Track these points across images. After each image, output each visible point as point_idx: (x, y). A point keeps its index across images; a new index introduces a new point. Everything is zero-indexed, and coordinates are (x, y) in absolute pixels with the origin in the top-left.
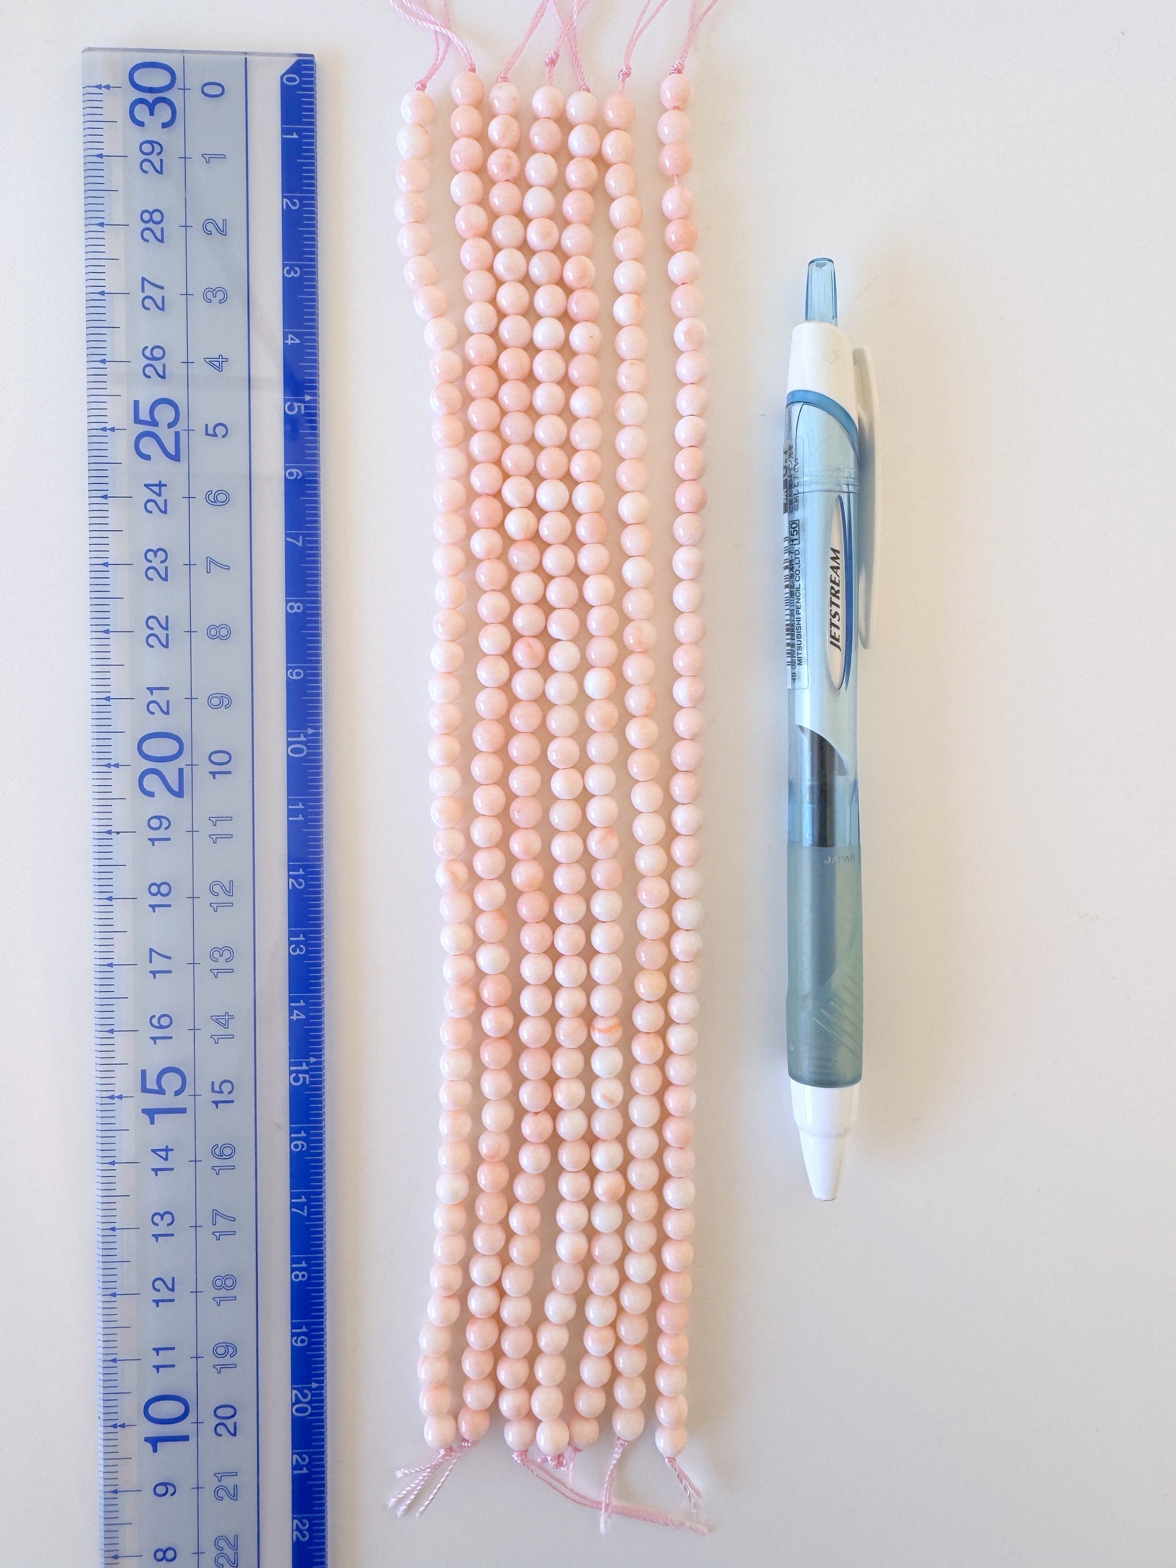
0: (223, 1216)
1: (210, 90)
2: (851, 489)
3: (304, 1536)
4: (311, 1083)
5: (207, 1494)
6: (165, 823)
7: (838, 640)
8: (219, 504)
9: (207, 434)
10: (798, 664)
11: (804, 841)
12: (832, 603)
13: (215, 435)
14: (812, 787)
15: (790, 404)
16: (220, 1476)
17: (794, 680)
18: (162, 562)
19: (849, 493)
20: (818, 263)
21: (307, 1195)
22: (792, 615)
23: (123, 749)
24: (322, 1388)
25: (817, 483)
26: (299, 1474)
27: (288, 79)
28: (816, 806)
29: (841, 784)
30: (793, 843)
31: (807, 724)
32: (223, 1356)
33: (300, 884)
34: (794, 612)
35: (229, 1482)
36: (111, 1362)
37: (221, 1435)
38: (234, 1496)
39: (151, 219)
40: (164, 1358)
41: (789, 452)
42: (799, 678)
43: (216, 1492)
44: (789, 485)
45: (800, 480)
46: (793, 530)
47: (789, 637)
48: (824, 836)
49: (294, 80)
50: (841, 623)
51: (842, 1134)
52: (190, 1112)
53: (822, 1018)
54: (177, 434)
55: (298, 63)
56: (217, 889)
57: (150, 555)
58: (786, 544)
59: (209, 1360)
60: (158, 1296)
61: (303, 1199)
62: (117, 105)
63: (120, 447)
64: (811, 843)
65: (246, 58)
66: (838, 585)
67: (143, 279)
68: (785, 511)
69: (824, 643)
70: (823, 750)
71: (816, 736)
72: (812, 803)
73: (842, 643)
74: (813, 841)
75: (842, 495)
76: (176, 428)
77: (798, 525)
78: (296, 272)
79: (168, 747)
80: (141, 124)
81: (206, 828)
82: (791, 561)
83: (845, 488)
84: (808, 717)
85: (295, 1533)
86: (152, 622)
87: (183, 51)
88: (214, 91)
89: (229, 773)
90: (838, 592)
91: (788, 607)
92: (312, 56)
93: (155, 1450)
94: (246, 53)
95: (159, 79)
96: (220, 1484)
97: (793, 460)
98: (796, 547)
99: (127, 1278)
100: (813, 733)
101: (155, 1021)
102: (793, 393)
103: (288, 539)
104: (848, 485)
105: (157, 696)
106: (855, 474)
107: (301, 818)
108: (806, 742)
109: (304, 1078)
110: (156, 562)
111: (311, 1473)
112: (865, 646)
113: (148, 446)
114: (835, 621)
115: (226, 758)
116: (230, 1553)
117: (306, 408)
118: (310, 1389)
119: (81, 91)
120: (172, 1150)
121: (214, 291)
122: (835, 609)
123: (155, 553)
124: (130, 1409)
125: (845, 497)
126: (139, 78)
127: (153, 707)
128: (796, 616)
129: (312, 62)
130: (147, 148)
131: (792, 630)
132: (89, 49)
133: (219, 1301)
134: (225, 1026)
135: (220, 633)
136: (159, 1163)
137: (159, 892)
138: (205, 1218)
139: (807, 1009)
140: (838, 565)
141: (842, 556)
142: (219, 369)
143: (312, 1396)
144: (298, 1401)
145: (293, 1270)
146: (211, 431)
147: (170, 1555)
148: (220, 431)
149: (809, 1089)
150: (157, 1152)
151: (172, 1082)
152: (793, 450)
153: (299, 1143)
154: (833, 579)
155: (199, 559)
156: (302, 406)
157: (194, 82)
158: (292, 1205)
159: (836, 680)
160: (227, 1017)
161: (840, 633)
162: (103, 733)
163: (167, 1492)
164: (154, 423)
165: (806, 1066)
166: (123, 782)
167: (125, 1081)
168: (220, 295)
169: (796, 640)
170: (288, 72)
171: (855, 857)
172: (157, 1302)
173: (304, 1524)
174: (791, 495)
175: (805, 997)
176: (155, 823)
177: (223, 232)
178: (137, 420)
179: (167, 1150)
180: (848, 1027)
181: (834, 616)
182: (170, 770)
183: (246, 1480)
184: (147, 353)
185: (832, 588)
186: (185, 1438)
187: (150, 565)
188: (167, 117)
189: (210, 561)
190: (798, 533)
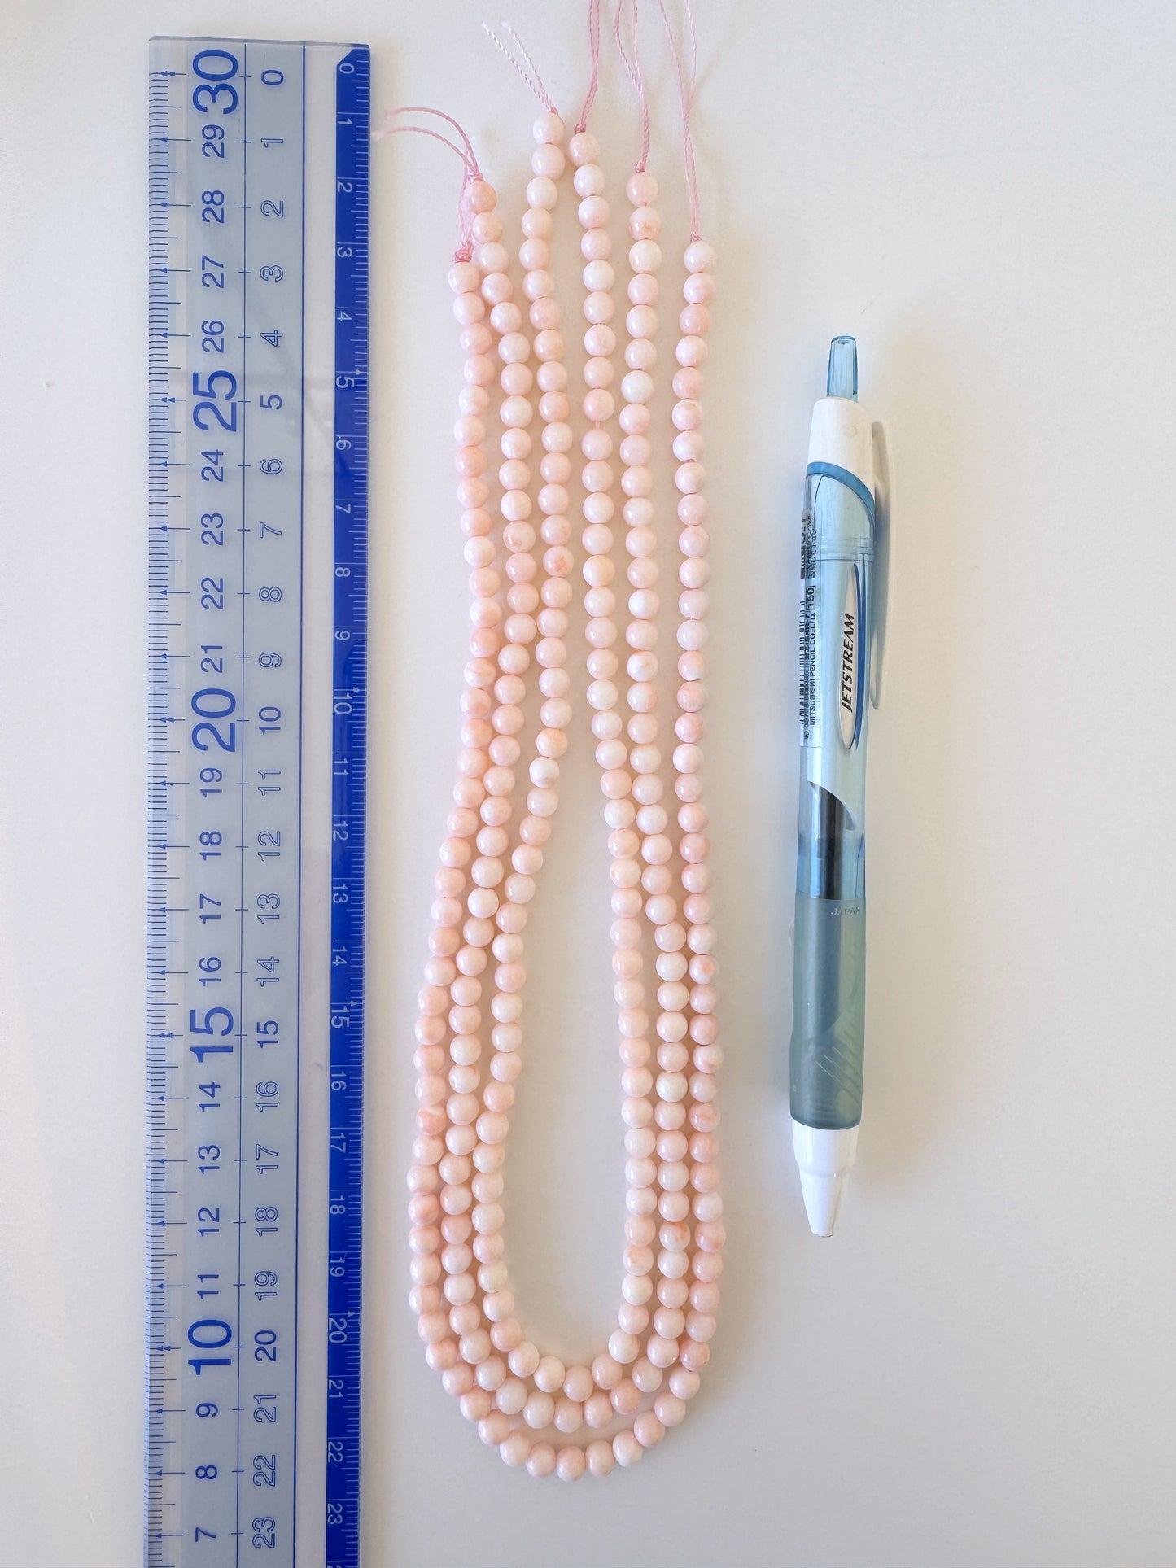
0: (267, 1151)
1: (270, 78)
2: (867, 558)
3: (338, 1458)
4: (351, 1025)
5: (247, 1415)
6: (217, 776)
7: (849, 702)
8: (272, 472)
9: (262, 405)
10: (811, 724)
11: (811, 892)
12: (845, 666)
13: (270, 407)
14: (821, 841)
15: (810, 475)
16: (259, 1398)
17: (806, 738)
18: (217, 527)
19: (864, 561)
20: (841, 340)
21: (346, 1132)
22: (806, 676)
23: (179, 705)
24: (357, 1317)
25: (833, 552)
26: (335, 1398)
27: (344, 69)
28: (824, 860)
29: (848, 837)
30: (801, 893)
31: (818, 781)
32: (264, 1284)
33: (343, 836)
34: (808, 674)
35: (268, 1404)
36: (158, 1287)
37: (261, 1360)
38: (272, 1418)
39: (212, 201)
40: (209, 1284)
41: (808, 520)
42: (812, 737)
43: (256, 1412)
44: (807, 552)
45: (818, 548)
46: (809, 595)
47: (803, 697)
48: (831, 889)
49: (349, 69)
50: (853, 686)
51: (841, 1174)
52: (236, 1050)
53: (824, 1062)
54: (234, 406)
55: (354, 53)
56: (265, 839)
57: (207, 520)
58: (803, 608)
59: (251, 1288)
60: (203, 1226)
61: (342, 1136)
62: (181, 92)
63: (180, 416)
64: (818, 894)
65: (304, 48)
66: (851, 649)
67: (204, 257)
68: (802, 577)
69: (836, 704)
70: (832, 808)
71: (826, 793)
72: (820, 856)
73: (853, 706)
74: (820, 892)
75: (857, 564)
76: (232, 400)
77: (814, 591)
78: (348, 252)
79: (222, 704)
80: (204, 110)
81: (255, 781)
82: (807, 625)
83: (860, 557)
84: (818, 775)
85: (330, 1454)
86: (207, 584)
87: (245, 41)
88: (273, 79)
89: (279, 728)
90: (851, 655)
91: (803, 668)
92: (367, 46)
93: (198, 1373)
94: (304, 43)
95: (222, 67)
96: (259, 1406)
97: (811, 529)
98: (812, 612)
99: (174, 1208)
100: (822, 790)
101: (204, 964)
102: (813, 464)
103: (337, 507)
104: (863, 554)
105: (211, 654)
106: (870, 544)
107: (345, 773)
108: (817, 798)
109: (345, 1021)
110: (212, 528)
111: (346, 1398)
112: (875, 706)
113: (206, 416)
114: (847, 683)
115: (275, 714)
116: (268, 1472)
117: (356, 382)
118: (346, 1317)
119: (148, 78)
120: (219, 1087)
121: (271, 270)
122: (847, 672)
123: (211, 518)
124: (175, 1333)
125: (860, 565)
126: (203, 65)
127: (207, 665)
128: (810, 678)
129: (367, 52)
130: (210, 133)
131: (806, 690)
132: (156, 38)
133: (261, 1232)
134: (271, 970)
135: (271, 595)
136: (207, 1099)
137: (210, 841)
138: (249, 1152)
139: (810, 1051)
140: (851, 630)
141: (855, 621)
142: (274, 343)
143: (348, 1323)
144: (334, 1329)
145: (331, 1203)
146: (265, 403)
147: (211, 1472)
148: (275, 403)
149: (809, 1129)
150: (206, 1089)
151: (219, 1022)
152: (812, 519)
153: (339, 1082)
154: (847, 644)
155: (253, 524)
156: (353, 380)
157: (255, 70)
158: (332, 1142)
159: (847, 739)
160: (273, 961)
161: (852, 695)
162: (160, 687)
163: (209, 1413)
164: (212, 394)
165: (808, 1107)
166: (177, 736)
167: (175, 1021)
168: (276, 274)
169: (809, 700)
170: (345, 60)
171: (860, 909)
172: (202, 1231)
173: (338, 1447)
174: (808, 561)
175: (808, 1042)
176: (207, 775)
177: (280, 213)
178: (196, 392)
179: (214, 1087)
180: (849, 1072)
181: (846, 679)
182: (222, 725)
183: (284, 1405)
184: (207, 327)
185: (845, 652)
186: (227, 1362)
187: (206, 529)
188: (228, 103)
189: (264, 528)
190: (814, 598)
